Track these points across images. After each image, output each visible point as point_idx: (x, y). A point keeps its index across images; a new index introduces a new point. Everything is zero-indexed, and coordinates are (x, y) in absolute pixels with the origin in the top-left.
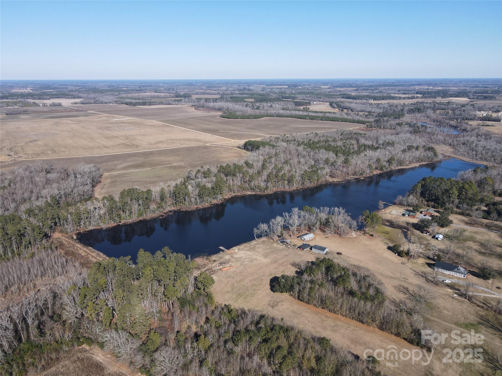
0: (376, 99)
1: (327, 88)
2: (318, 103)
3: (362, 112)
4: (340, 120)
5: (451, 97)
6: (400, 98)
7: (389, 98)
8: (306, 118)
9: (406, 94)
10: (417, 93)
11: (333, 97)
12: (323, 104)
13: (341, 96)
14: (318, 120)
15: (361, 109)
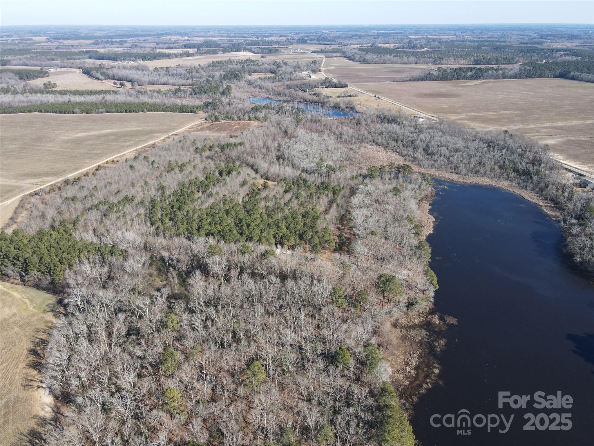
0: (147, 59)
1: (45, 40)
2: (59, 70)
3: (153, 84)
4: (145, 110)
5: (232, 51)
6: (176, 56)
7: (162, 57)
8: (75, 110)
9: (172, 48)
10: (185, 46)
11: (74, 57)
12: (70, 72)
13: (87, 56)
14: (102, 113)
15: (151, 80)
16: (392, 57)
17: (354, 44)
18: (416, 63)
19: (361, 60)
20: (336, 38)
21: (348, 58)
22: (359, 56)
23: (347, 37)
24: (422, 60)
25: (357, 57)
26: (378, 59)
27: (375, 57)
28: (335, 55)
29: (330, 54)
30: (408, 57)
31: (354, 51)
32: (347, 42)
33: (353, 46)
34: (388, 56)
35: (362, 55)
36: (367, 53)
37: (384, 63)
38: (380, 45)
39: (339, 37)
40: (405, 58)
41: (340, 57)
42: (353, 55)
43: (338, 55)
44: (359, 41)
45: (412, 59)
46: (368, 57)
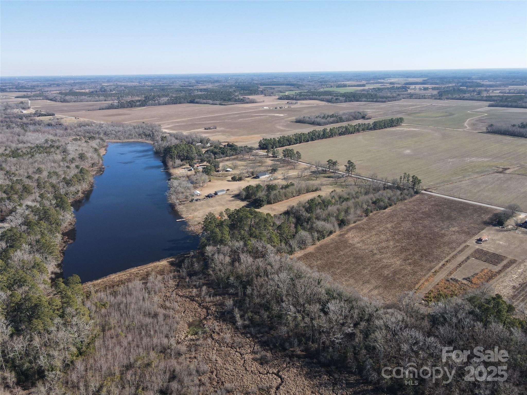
16: (86, 97)
17: (53, 91)
18: (105, 101)
19: (62, 100)
20: (34, 86)
21: (51, 100)
22: (60, 98)
23: (46, 86)
24: (109, 98)
25: (58, 98)
26: (75, 99)
27: (73, 97)
28: (38, 98)
29: (34, 98)
30: (99, 97)
31: (55, 95)
32: (46, 89)
33: (54, 92)
34: (84, 97)
35: (62, 97)
36: (66, 95)
37: (81, 101)
38: (77, 91)
39: (38, 86)
40: (96, 97)
41: (43, 99)
42: (54, 97)
43: (41, 98)
44: (58, 88)
45: (102, 98)
46: (68, 98)
